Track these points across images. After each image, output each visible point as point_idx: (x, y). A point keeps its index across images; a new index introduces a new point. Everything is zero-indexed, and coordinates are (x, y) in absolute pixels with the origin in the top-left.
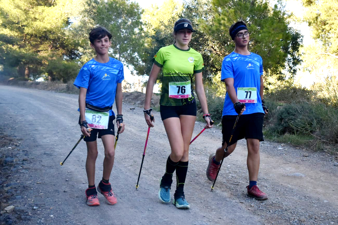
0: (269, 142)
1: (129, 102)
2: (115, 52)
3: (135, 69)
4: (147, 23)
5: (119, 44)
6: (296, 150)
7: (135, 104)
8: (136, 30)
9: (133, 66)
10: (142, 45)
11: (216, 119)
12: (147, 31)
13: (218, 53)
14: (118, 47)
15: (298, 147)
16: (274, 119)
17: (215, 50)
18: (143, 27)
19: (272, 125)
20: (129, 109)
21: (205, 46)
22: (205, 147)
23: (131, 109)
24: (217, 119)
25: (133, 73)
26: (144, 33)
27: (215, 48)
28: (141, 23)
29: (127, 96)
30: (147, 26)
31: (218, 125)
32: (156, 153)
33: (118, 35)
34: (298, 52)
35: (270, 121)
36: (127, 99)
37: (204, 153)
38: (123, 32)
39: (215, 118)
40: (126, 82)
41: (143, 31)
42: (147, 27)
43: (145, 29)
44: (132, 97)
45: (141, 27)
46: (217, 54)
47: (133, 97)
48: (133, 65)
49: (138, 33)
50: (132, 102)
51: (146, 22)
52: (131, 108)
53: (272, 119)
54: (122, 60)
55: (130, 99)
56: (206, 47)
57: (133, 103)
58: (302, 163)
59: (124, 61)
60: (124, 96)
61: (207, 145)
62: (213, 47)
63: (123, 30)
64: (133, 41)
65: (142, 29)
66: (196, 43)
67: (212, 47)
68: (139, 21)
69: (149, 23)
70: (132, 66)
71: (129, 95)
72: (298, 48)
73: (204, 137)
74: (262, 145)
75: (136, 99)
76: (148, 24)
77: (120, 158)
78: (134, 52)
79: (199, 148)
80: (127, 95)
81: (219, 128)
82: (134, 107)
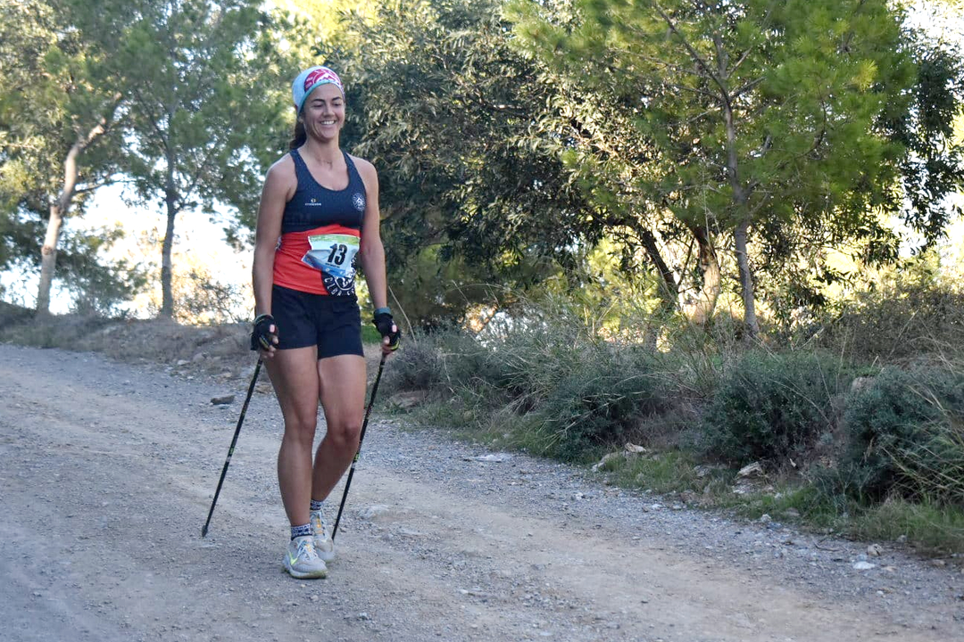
0: (815, 540)
1: (213, 370)
2: (151, 151)
3: (244, 222)
4: (291, 20)
5: (167, 110)
6: (933, 573)
7: (235, 377)
8: (245, 51)
9: (236, 209)
10: (273, 116)
11: (587, 441)
12: (294, 55)
13: (601, 146)
14: (163, 125)
15: (940, 556)
16: (836, 437)
17: (586, 134)
18: (274, 35)
19: (830, 465)
20: (208, 400)
21: (543, 117)
22: (535, 567)
23: (215, 402)
24: (593, 438)
25: (236, 239)
26: (278, 61)
27: (584, 127)
28: (264, 18)
29: (202, 342)
30: (294, 32)
31: (594, 468)
32: (315, 597)
33: (162, 74)
34: (948, 136)
35: (819, 444)
36: (199, 356)
37: (528, 596)
38: (184, 59)
39: (583, 436)
40: (199, 281)
41: (275, 53)
42: (292, 38)
43: (284, 47)
44: (223, 347)
45: (266, 36)
46: (595, 150)
47: (224, 349)
48: (235, 202)
49: (251, 63)
50: (224, 370)
51: (287, 14)
52: (218, 397)
53: (827, 436)
54: (184, 184)
55: (213, 356)
56: (544, 120)
57: (228, 375)
58: (954, 629)
59: (188, 189)
60: (190, 345)
61: (543, 558)
62: (579, 119)
63: (186, 51)
64: (229, 101)
65: (266, 48)
66: (502, 106)
67: (573, 122)
68: (252, 10)
69: (301, 20)
70: (230, 207)
71: (210, 340)
72: (949, 119)
73: (532, 520)
74: (785, 551)
75: (243, 355)
76: (297, 23)
78: (236, 144)
79: (507, 573)
80: (201, 340)
81: (600, 480)
82: (231, 394)
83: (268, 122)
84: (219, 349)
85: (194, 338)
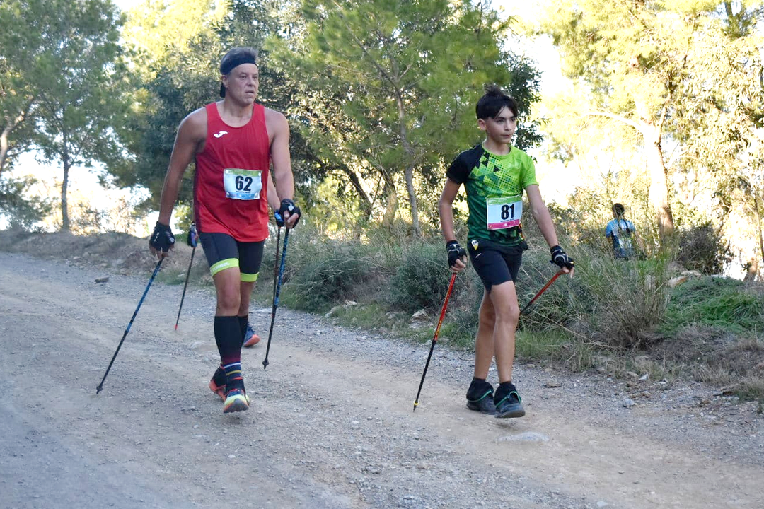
0: (459, 355)
1: (94, 263)
2: (52, 130)
3: (110, 172)
4: (135, 50)
5: (62, 106)
6: (528, 372)
7: (108, 266)
8: (109, 69)
9: (105, 164)
10: (125, 108)
11: (321, 299)
12: (138, 71)
13: (324, 123)
14: (60, 115)
15: (532, 362)
16: (469, 293)
17: (315, 116)
18: (125, 59)
19: (466, 309)
20: (93, 280)
21: (290, 106)
22: (294, 376)
23: (97, 281)
24: (325, 298)
25: (105, 182)
26: (129, 75)
27: (314, 112)
28: (119, 49)
29: (88, 246)
30: (137, 57)
31: (327, 315)
32: (163, 398)
33: (58, 83)
34: (528, 114)
35: (459, 298)
36: (86, 254)
37: (291, 393)
38: (71, 74)
39: (320, 297)
40: (84, 209)
41: (127, 70)
42: (137, 61)
43: (132, 67)
44: (101, 248)
45: (121, 60)
46: (321, 125)
47: (101, 249)
48: (104, 160)
49: (112, 76)
50: (102, 262)
51: (134, 47)
52: (99, 278)
53: (464, 293)
54: (73, 149)
55: (95, 253)
56: (290, 109)
57: (104, 265)
58: (542, 404)
59: (77, 153)
60: (80, 247)
61: (297, 370)
62: (311, 107)
63: (72, 70)
64: (100, 99)
65: (121, 67)
66: (265, 100)
67: (308, 109)
68: (114, 45)
69: (142, 50)
70: (101, 163)
71: (93, 244)
72: (528, 104)
73: (291, 348)
74: (441, 362)
75: (113, 252)
76: (140, 53)
77: (68, 417)
78: (104, 125)
79: (278, 380)
80: (87, 244)
81: (331, 322)
82: (107, 276)
83: (123, 111)
84: (98, 249)
85: (83, 243)
